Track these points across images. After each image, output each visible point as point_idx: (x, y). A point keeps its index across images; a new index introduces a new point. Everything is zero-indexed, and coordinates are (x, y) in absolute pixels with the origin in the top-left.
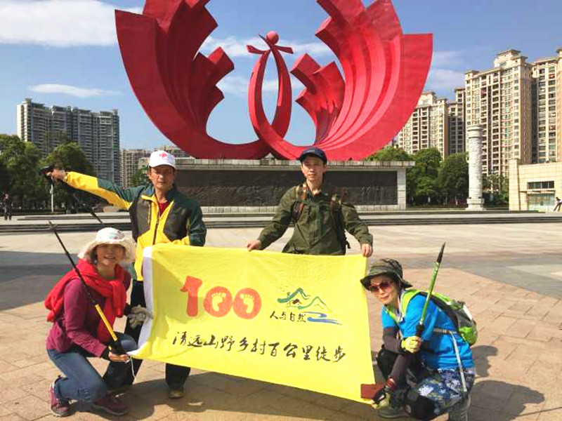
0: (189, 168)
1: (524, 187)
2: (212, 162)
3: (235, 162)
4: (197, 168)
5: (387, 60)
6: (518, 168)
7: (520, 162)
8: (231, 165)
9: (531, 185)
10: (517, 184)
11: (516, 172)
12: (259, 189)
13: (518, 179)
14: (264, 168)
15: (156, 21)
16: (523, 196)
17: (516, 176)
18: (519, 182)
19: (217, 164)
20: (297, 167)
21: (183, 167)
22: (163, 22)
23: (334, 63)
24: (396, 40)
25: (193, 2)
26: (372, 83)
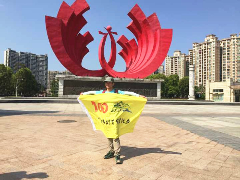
0: (73, 79)
1: (211, 91)
2: (82, 77)
3: (91, 78)
4: (76, 80)
5: (155, 39)
6: (209, 83)
7: (210, 81)
9: (214, 91)
10: (209, 90)
11: (208, 85)
13: (209, 88)
15: (62, 21)
16: (211, 95)
18: (209, 89)
19: (84, 78)
20: (116, 80)
21: (70, 79)
22: (65, 21)
23: (134, 39)
24: (158, 31)
25: (77, 13)
26: (149, 47)
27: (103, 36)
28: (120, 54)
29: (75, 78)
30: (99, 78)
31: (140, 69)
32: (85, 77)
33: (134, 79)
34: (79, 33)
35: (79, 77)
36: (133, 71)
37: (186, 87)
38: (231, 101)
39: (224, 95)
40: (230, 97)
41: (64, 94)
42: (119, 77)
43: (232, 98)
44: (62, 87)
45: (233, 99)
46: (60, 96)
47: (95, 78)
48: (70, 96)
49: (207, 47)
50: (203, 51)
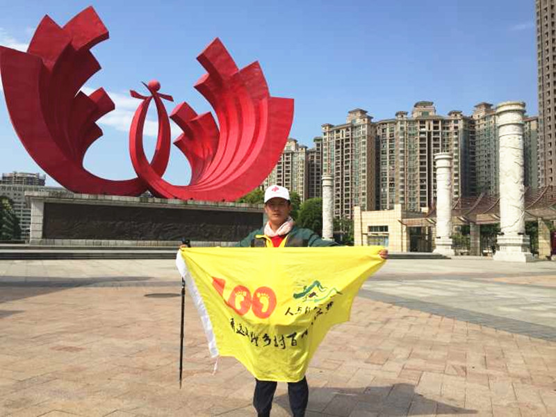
0: (68, 201)
1: (366, 230)
2: (92, 197)
4: (76, 202)
5: (256, 117)
6: (361, 213)
7: (362, 209)
8: (111, 200)
9: (371, 228)
10: (360, 227)
11: (360, 217)
12: (138, 224)
13: (361, 223)
14: (143, 205)
15: (42, 60)
16: (365, 237)
17: (360, 221)
19: (97, 200)
20: (175, 205)
21: (62, 201)
22: (48, 61)
23: (210, 113)
24: (265, 101)
25: (79, 45)
26: (243, 135)
27: (141, 101)
28: (178, 144)
29: (75, 197)
30: (133, 200)
31: (225, 179)
32: (100, 197)
33: (213, 204)
34: (81, 92)
35: (85, 196)
36: (210, 185)
37: (317, 221)
38: (402, 250)
39: (390, 238)
40: (400, 241)
41: (44, 236)
42: (180, 199)
43: (405, 244)
44: (40, 220)
45: (407, 246)
46: (33, 242)
47: (123, 198)
48: (59, 242)
49: (352, 135)
50: (342, 143)
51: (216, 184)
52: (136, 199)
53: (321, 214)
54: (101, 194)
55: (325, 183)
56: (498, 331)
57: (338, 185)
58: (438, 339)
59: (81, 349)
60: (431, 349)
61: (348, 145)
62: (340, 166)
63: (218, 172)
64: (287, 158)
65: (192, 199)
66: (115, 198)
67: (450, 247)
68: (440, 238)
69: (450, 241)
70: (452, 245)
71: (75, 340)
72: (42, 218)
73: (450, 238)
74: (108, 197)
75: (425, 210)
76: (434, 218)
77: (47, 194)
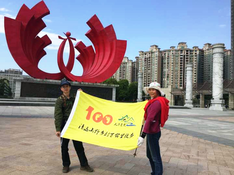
0: (32, 82)
4: (35, 82)
8: (49, 82)
15: (21, 23)
19: (43, 81)
20: (76, 84)
21: (29, 81)
23: (91, 46)
24: (114, 42)
25: (37, 17)
26: (105, 55)
27: (62, 40)
28: (77, 58)
29: (34, 80)
30: (58, 82)
32: (45, 80)
33: (92, 84)
34: (38, 36)
35: (39, 80)
36: (91, 76)
37: (136, 92)
41: (21, 96)
42: (78, 82)
44: (19, 89)
45: (173, 103)
46: (16, 99)
47: (54, 81)
48: (27, 98)
49: (151, 56)
50: (147, 59)
51: (93, 76)
52: (60, 81)
53: (137, 89)
54: (45, 79)
55: (139, 76)
56: (206, 141)
57: (145, 77)
58: (180, 143)
59: (31, 144)
60: (176, 148)
61: (150, 60)
62: (146, 69)
63: (94, 71)
64: (124, 65)
65: (83, 82)
66: (51, 81)
67: (191, 104)
68: (187, 100)
69: (191, 102)
70: (192, 103)
71: (29, 141)
72: (20, 88)
73: (191, 100)
74: (48, 80)
75: (181, 88)
76: (185, 92)
77: (22, 79)
